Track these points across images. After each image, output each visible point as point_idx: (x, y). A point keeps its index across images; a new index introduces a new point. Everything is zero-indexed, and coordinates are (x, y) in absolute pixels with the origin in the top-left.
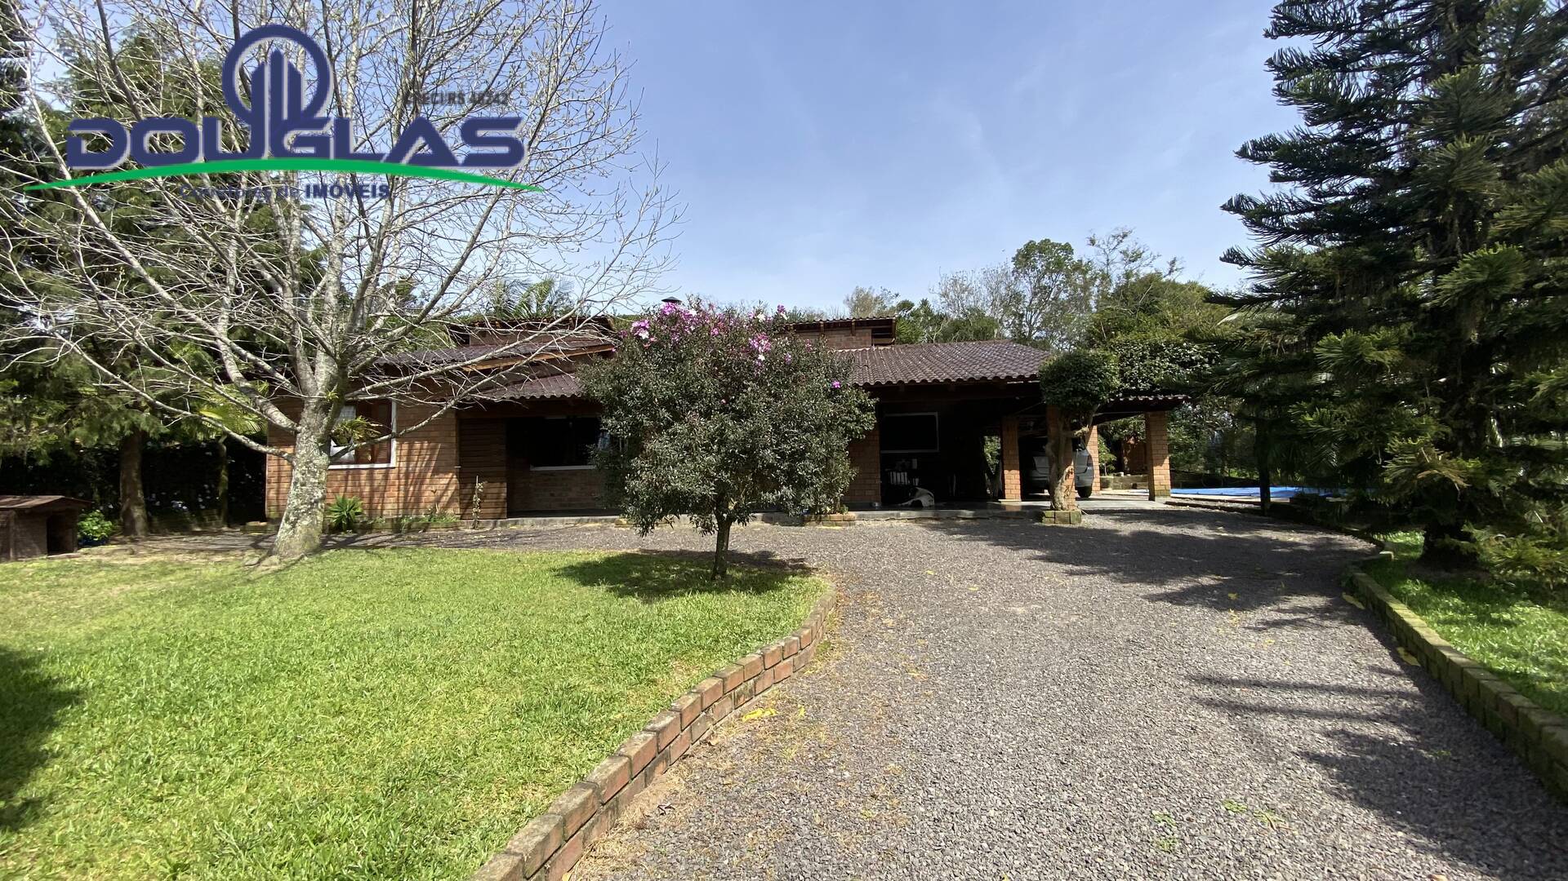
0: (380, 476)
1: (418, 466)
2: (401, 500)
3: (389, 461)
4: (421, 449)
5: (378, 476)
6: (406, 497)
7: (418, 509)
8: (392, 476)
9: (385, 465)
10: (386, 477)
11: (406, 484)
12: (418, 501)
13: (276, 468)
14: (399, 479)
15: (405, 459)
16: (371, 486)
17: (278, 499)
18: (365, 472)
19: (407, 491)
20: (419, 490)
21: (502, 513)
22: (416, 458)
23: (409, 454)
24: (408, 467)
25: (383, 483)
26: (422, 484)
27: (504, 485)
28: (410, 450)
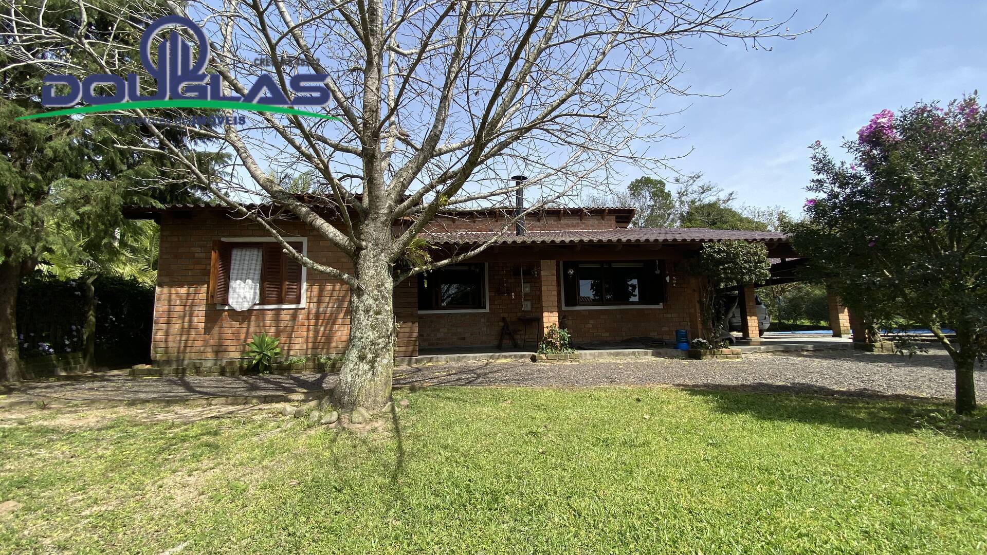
0: (288, 317)
1: (329, 306)
2: (310, 340)
3: (298, 301)
4: (333, 290)
5: (285, 317)
6: (315, 337)
7: (328, 348)
8: (301, 316)
9: (293, 306)
10: (294, 317)
11: (316, 325)
12: (329, 339)
13: (166, 308)
14: (308, 319)
15: (315, 300)
16: (277, 326)
17: (166, 341)
18: (270, 312)
19: (316, 332)
20: (331, 330)
21: (413, 351)
22: (327, 299)
23: (320, 295)
24: (318, 308)
25: (290, 323)
26: (333, 324)
27: (417, 325)
28: (321, 291)
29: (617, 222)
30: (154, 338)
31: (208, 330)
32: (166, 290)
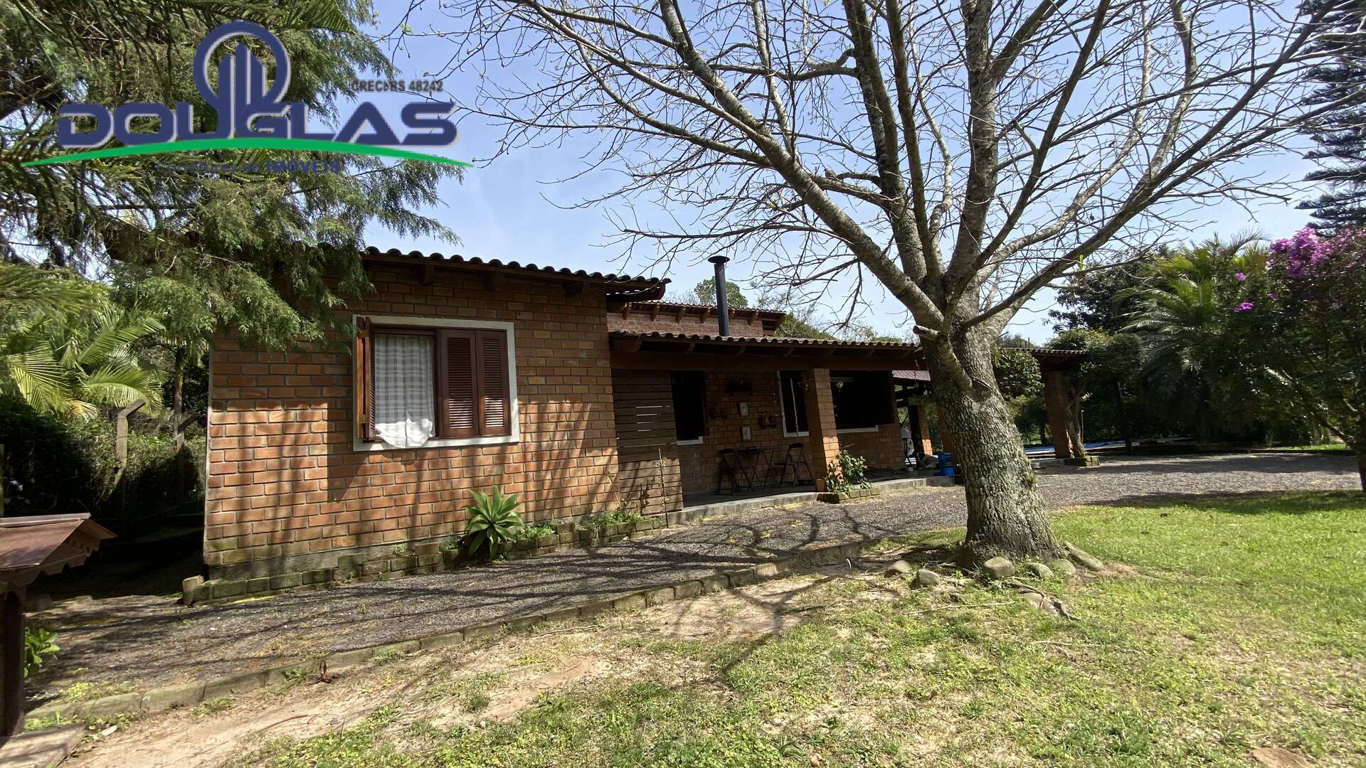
0: (490, 460)
1: (555, 439)
2: (531, 497)
3: (507, 431)
4: (561, 412)
5: (486, 460)
6: (539, 492)
7: (562, 508)
8: (514, 456)
9: (500, 440)
10: (501, 459)
11: (539, 470)
12: (560, 493)
13: (235, 455)
14: (525, 461)
15: (534, 427)
16: (473, 477)
17: (240, 521)
18: (457, 453)
19: (540, 482)
20: (562, 478)
22: (552, 427)
23: (541, 421)
24: (539, 442)
25: (496, 470)
26: (566, 467)
27: (677, 462)
28: (541, 413)
29: (764, 329)
30: (211, 518)
31: (335, 492)
32: (231, 416)
